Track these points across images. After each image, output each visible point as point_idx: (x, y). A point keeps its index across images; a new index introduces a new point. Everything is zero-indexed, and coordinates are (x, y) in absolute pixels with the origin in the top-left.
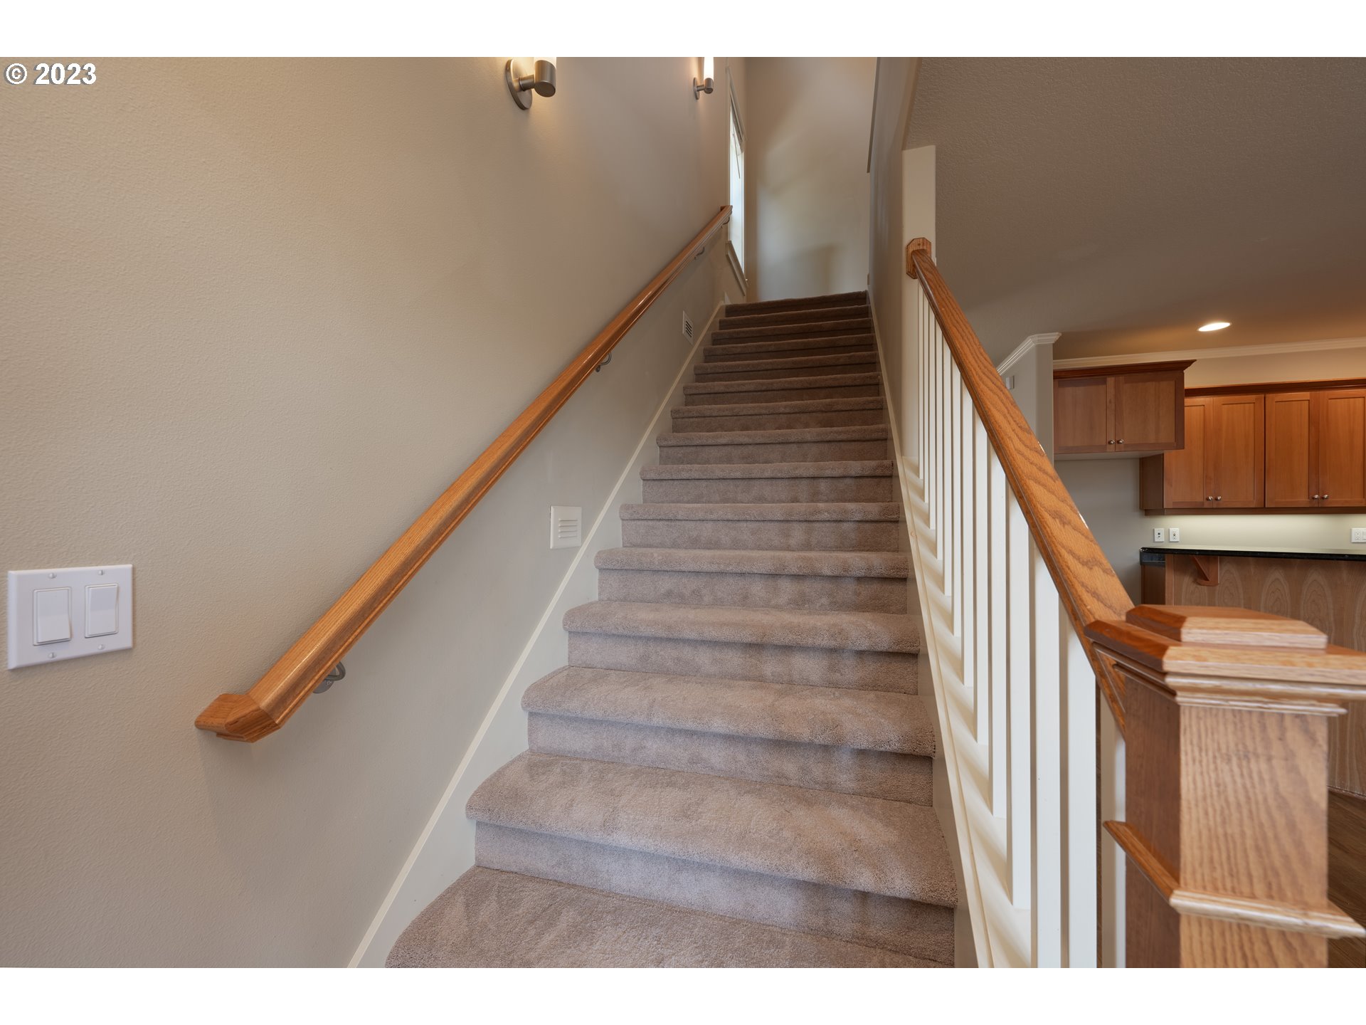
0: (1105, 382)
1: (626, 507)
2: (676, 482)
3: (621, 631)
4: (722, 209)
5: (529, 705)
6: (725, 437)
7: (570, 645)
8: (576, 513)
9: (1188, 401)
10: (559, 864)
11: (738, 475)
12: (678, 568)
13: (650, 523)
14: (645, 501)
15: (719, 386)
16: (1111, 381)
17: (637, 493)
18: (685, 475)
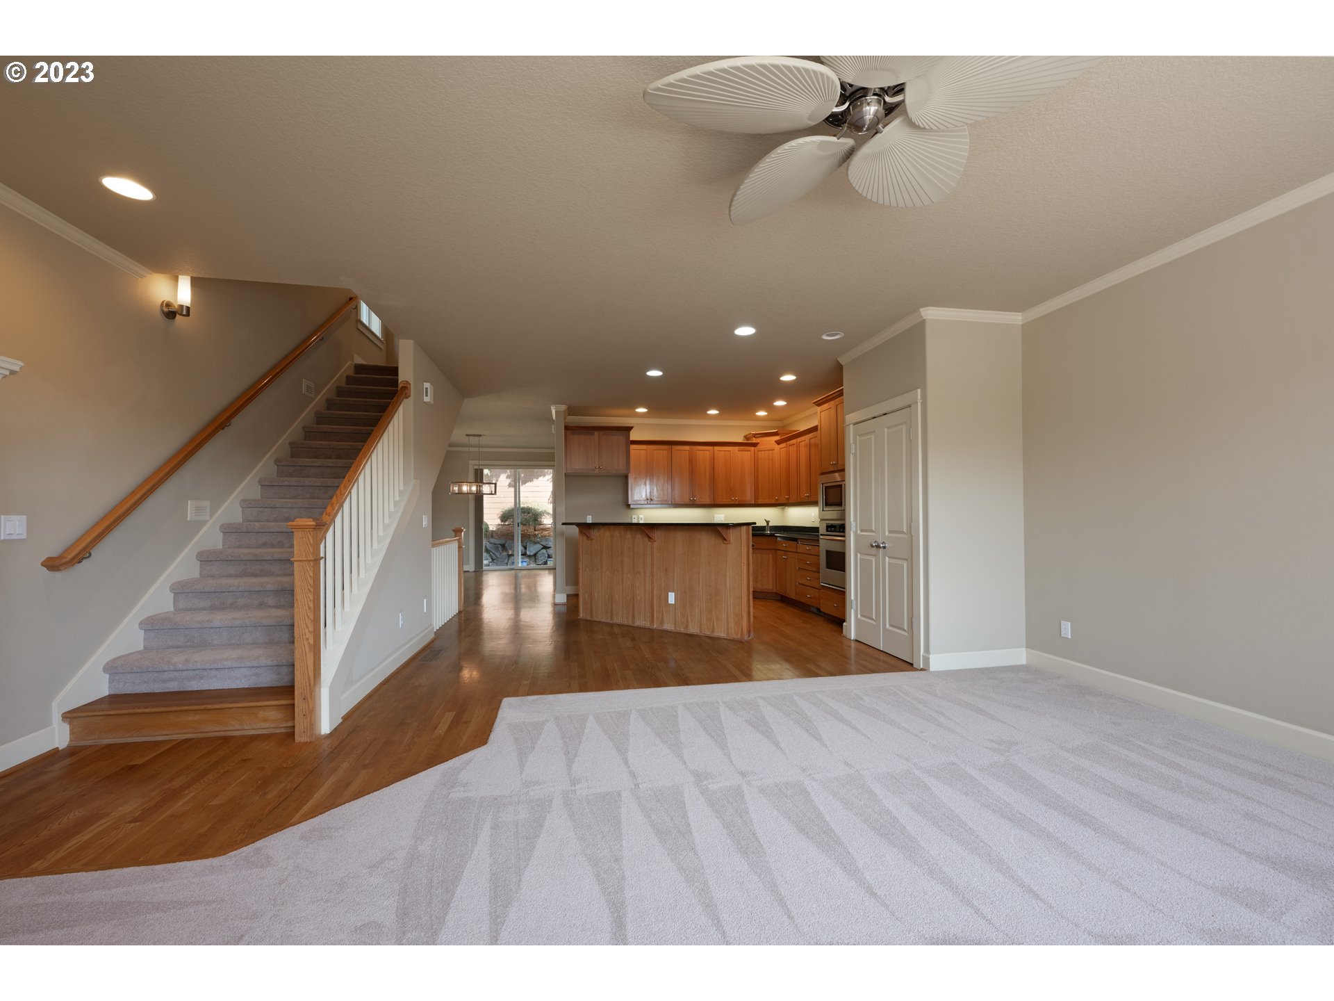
0: (593, 434)
1: (243, 501)
2: (282, 487)
3: (230, 558)
4: (351, 299)
5: (173, 589)
6: (319, 462)
7: (201, 568)
8: (207, 504)
9: (633, 447)
10: (188, 641)
11: (319, 484)
12: (268, 530)
13: (260, 509)
14: (262, 497)
15: (327, 428)
16: (596, 433)
17: (256, 493)
18: (286, 483)
